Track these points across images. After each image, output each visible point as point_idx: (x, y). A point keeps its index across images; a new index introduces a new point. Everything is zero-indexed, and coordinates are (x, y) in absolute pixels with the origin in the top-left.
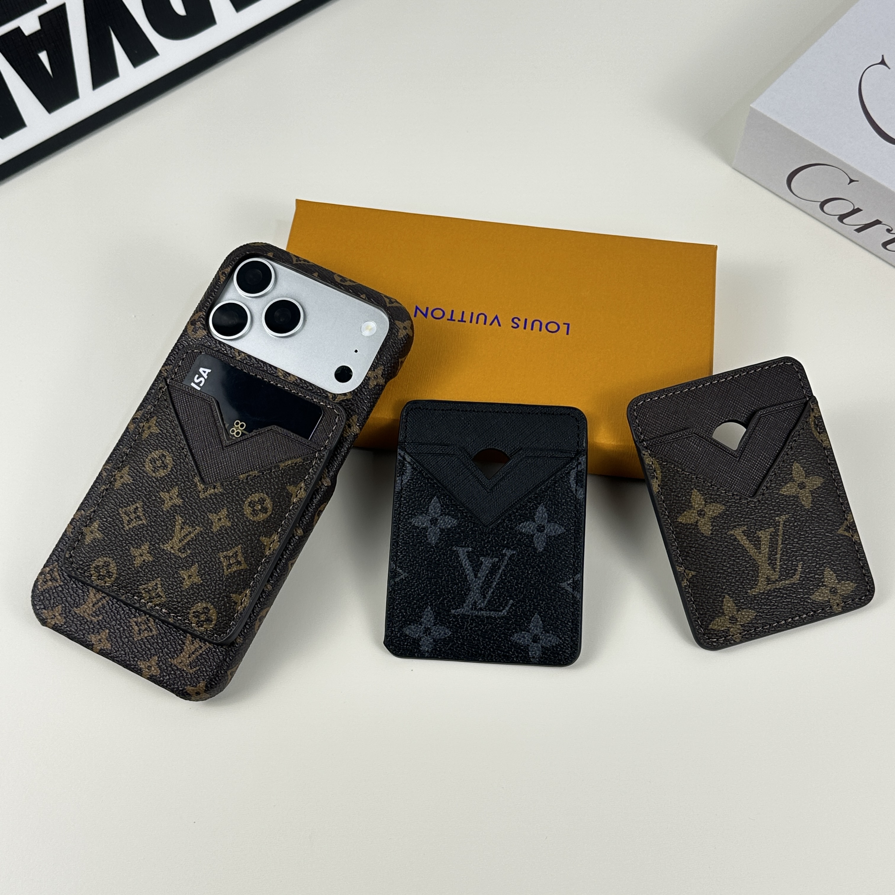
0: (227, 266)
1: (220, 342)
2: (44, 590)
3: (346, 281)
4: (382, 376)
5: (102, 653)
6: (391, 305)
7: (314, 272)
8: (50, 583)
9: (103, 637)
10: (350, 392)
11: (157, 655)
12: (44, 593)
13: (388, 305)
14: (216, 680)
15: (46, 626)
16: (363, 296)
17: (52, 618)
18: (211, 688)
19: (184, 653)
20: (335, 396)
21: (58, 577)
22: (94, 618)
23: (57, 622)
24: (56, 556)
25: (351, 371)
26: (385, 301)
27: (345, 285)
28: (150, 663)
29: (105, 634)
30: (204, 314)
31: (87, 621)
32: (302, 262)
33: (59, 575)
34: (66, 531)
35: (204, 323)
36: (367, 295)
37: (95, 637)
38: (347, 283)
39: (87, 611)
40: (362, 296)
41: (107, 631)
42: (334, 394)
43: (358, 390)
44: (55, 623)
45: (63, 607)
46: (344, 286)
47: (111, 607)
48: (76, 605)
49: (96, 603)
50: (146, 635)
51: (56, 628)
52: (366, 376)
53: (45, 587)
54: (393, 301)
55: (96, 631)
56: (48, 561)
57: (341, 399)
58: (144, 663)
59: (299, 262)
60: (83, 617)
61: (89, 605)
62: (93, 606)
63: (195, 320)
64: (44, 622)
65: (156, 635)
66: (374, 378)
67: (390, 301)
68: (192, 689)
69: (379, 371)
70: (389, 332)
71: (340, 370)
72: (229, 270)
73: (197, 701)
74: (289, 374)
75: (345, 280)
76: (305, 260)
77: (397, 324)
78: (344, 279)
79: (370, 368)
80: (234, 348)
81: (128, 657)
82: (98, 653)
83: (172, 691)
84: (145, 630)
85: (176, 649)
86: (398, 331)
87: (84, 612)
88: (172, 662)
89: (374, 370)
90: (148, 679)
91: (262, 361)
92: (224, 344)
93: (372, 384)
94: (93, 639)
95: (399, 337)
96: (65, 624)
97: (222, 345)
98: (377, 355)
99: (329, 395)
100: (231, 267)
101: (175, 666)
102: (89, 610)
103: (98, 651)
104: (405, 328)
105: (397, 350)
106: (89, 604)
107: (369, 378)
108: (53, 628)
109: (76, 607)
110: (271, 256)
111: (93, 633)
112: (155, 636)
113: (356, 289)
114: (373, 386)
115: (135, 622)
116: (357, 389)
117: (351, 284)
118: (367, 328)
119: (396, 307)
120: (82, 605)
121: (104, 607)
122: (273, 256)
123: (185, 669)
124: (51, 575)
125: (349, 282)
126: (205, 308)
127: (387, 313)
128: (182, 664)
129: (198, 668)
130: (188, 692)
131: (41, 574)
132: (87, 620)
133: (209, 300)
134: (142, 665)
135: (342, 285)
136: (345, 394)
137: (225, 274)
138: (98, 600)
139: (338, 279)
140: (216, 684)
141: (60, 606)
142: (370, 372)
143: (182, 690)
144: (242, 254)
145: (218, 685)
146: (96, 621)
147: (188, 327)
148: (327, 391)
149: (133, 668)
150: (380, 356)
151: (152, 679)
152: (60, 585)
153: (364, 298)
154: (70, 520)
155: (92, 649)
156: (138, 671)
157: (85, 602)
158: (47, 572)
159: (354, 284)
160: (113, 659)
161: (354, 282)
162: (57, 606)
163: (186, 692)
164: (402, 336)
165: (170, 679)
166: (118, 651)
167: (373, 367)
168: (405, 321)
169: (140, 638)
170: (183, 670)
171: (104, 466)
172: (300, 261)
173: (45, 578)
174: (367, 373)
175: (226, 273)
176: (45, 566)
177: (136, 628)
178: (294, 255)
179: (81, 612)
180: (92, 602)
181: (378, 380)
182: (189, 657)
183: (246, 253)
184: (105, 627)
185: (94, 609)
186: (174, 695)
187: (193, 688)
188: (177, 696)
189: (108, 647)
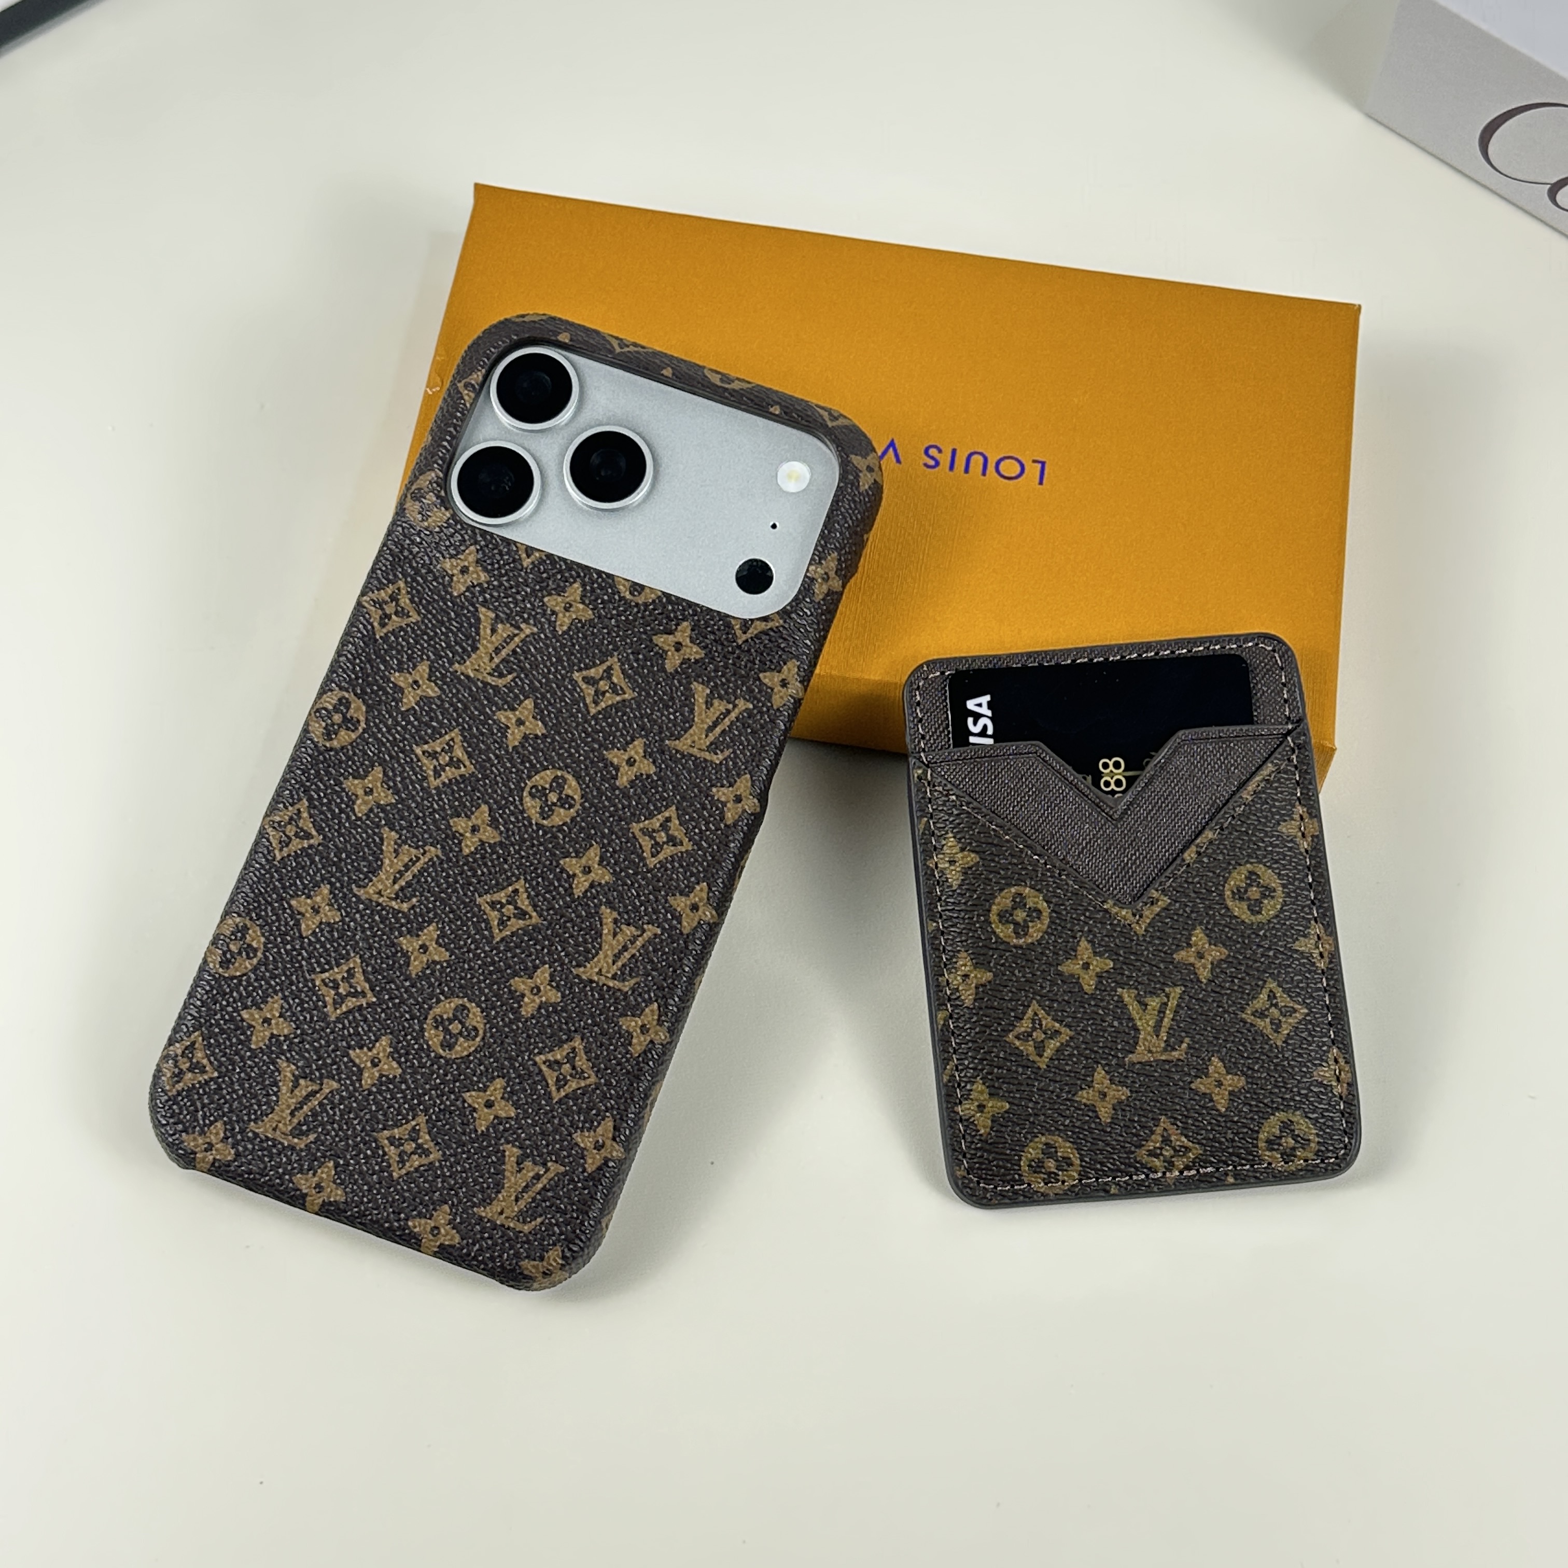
0: (473, 370)
1: (484, 533)
2: (179, 1093)
3: (733, 381)
4: (836, 573)
5: (330, 1211)
6: (835, 424)
7: (664, 368)
8: (190, 1075)
9: (324, 1176)
10: (778, 613)
11: (446, 1203)
12: (180, 1098)
13: (830, 424)
14: (581, 1240)
15: (194, 1168)
16: (776, 410)
17: (206, 1150)
18: (574, 1258)
19: (504, 1193)
20: (746, 624)
21: (205, 1061)
22: (296, 1140)
23: (218, 1157)
24: (194, 1018)
25: (770, 569)
26: (821, 416)
27: (734, 390)
28: (435, 1221)
29: (327, 1171)
30: (441, 475)
31: (284, 1148)
32: (632, 348)
33: (207, 1056)
34: (205, 961)
35: (443, 493)
36: (782, 407)
37: (307, 1180)
38: (736, 386)
39: (280, 1125)
40: (772, 410)
41: (331, 1164)
42: (745, 620)
43: (792, 607)
44: (214, 1159)
45: (225, 1123)
46: (733, 392)
47: (331, 1112)
48: (253, 1117)
49: (296, 1109)
50: (417, 1164)
51: (219, 1170)
52: (806, 576)
53: (179, 1087)
54: (836, 414)
55: (306, 1167)
56: (175, 1030)
57: (759, 629)
58: (423, 1221)
59: (626, 349)
60: (274, 1140)
61: (284, 1115)
62: (292, 1114)
63: (419, 489)
64: (187, 1160)
65: (440, 1161)
66: (823, 579)
67: (830, 414)
68: (533, 1266)
69: (831, 562)
70: (840, 480)
71: (746, 567)
72: (476, 377)
73: (544, 1288)
74: (642, 587)
75: (728, 378)
76: (635, 345)
77: (855, 463)
78: (726, 378)
79: (812, 559)
80: (515, 543)
81: (385, 1214)
82: (317, 1214)
83: (491, 1274)
84: (412, 1153)
85: (485, 1185)
86: (857, 477)
87: (274, 1129)
88: (483, 1214)
89: (820, 563)
90: (435, 1255)
91: (579, 565)
92: (492, 534)
93: (820, 590)
94: (304, 1183)
95: (862, 489)
96: (235, 1160)
97: (488, 537)
98: (822, 531)
99: (733, 622)
100: (484, 371)
101: (489, 1221)
102: (285, 1124)
103: (316, 1208)
104: (870, 469)
105: (859, 516)
106: (282, 1111)
107: (813, 580)
108: (209, 1172)
109: (255, 1121)
110: (567, 341)
111: (301, 1171)
112: (437, 1164)
113: (757, 397)
114: (821, 597)
115: (387, 1139)
116: (790, 604)
117: (745, 386)
118: (789, 476)
119: (846, 427)
120: (267, 1115)
121: (315, 1114)
122: (571, 340)
123: (512, 1225)
124: (190, 1059)
125: (737, 382)
126: (440, 462)
127: (833, 441)
128: (504, 1215)
129: (539, 1220)
130: (526, 1272)
131: (165, 1058)
132: (282, 1144)
133: (445, 443)
134: (417, 1225)
135: (726, 389)
136: (765, 619)
137: (473, 386)
138: (300, 1103)
139: (716, 379)
140: (582, 1249)
141: (219, 1124)
142: (812, 568)
143: (514, 1270)
144: (503, 342)
145: (586, 1251)
146: (303, 1146)
147: (407, 506)
148: (728, 616)
149: (400, 1236)
150: (829, 532)
151: (445, 1253)
152: (212, 1079)
153: (777, 412)
154: (211, 938)
155: (303, 1207)
156: (411, 1241)
157: (273, 1109)
158: (179, 1052)
159: (750, 386)
160: (351, 1222)
161: (749, 383)
162: (212, 1123)
163: (521, 1273)
164: (867, 487)
165: (481, 1249)
166: (362, 1202)
167: (819, 556)
168: (867, 454)
169: (404, 1171)
170: (509, 1228)
171: (266, 815)
172: (628, 346)
173: (176, 1066)
174: (808, 570)
175: (473, 382)
176: (171, 1042)
177: (392, 1151)
178: (612, 336)
179: (266, 1131)
180: (289, 1106)
181: (830, 583)
182: (517, 1200)
183: (511, 339)
184: (324, 1157)
185: (295, 1121)
186: (498, 1283)
187: (536, 1263)
188: (502, 1283)
189: (338, 1198)
